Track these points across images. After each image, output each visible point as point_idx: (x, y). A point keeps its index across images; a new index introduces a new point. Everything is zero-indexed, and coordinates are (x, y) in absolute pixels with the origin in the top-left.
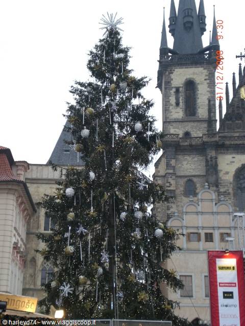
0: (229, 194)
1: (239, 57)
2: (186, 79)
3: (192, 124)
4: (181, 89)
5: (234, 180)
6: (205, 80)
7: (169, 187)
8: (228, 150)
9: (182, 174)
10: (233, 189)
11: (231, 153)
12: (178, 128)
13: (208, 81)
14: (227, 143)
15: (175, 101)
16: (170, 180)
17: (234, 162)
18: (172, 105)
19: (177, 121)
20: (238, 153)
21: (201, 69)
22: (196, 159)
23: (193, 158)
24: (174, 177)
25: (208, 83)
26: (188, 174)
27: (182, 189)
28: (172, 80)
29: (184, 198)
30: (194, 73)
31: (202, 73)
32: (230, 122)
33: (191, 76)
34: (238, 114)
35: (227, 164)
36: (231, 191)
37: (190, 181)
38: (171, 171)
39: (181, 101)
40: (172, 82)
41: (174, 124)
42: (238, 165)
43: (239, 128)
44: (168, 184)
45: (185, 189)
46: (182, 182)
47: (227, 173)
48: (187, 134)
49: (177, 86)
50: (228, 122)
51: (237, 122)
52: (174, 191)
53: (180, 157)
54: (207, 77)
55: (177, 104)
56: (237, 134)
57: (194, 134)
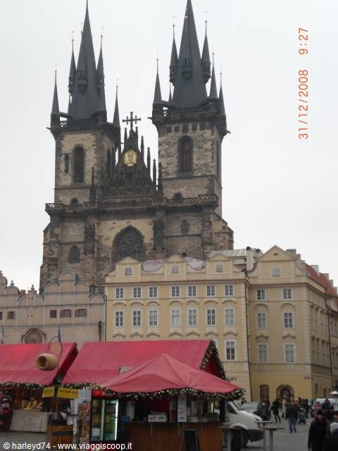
0: (108, 259)
1: (125, 121)
2: (75, 146)
3: (79, 190)
4: (70, 156)
5: (113, 245)
6: (93, 145)
7: (51, 255)
8: (109, 216)
9: (68, 241)
10: (112, 254)
11: (112, 219)
12: (67, 195)
13: (95, 147)
14: (108, 209)
15: (64, 168)
16: (53, 248)
17: (114, 228)
18: (62, 172)
19: (65, 188)
20: (118, 219)
21: (89, 135)
22: (81, 226)
23: (79, 225)
24: (56, 245)
25: (95, 149)
26: (73, 240)
27: (67, 255)
28: (62, 146)
29: (68, 265)
30: (83, 140)
31: (90, 139)
32: (114, 188)
33: (80, 142)
34: (121, 179)
35: (109, 230)
36: (110, 256)
37: (75, 247)
38: (55, 239)
39: (70, 168)
40: (62, 148)
41: (63, 191)
42: (117, 230)
43: (121, 194)
44: (51, 253)
45: (70, 255)
46: (67, 249)
47: (108, 239)
48: (74, 201)
49: (67, 152)
50: (111, 188)
51: (120, 187)
52: (57, 258)
53: (67, 224)
54: (94, 143)
55: (67, 171)
56: (119, 201)
57: (81, 201)
